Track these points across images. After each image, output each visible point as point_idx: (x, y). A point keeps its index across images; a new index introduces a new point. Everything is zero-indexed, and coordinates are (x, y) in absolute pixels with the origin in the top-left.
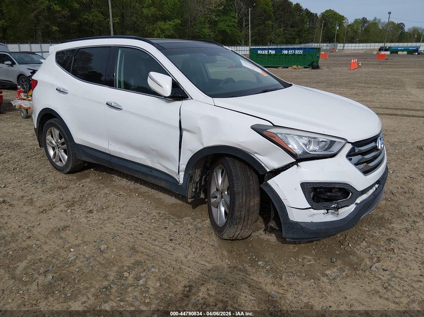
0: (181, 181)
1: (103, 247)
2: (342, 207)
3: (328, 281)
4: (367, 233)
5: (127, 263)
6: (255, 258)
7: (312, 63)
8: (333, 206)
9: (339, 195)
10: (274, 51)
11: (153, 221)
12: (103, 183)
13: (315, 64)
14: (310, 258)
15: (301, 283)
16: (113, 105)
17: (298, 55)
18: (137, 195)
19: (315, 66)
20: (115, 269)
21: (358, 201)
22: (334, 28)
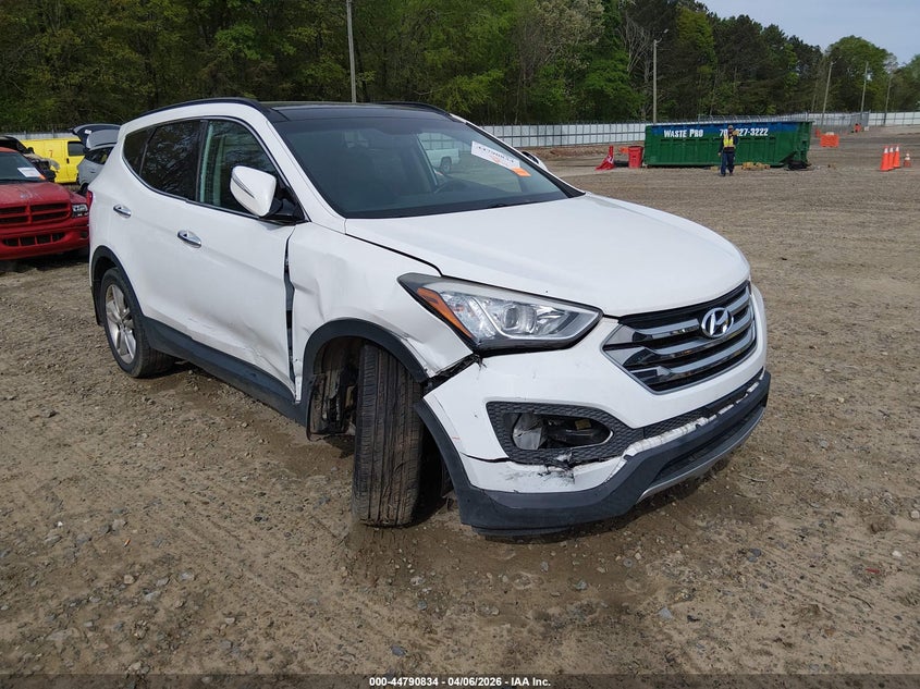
0: (299, 398)
1: (116, 523)
2: (583, 463)
3: (542, 629)
4: (700, 532)
5: (144, 559)
6: (411, 568)
7: (792, 156)
8: (561, 458)
9: (592, 435)
10: (702, 131)
11: (244, 479)
12: (194, 400)
13: (798, 158)
14: (530, 576)
15: (480, 629)
16: (188, 238)
17: (757, 138)
18: (244, 425)
19: (796, 163)
20: (117, 567)
21: (632, 450)
22: (861, 77)
